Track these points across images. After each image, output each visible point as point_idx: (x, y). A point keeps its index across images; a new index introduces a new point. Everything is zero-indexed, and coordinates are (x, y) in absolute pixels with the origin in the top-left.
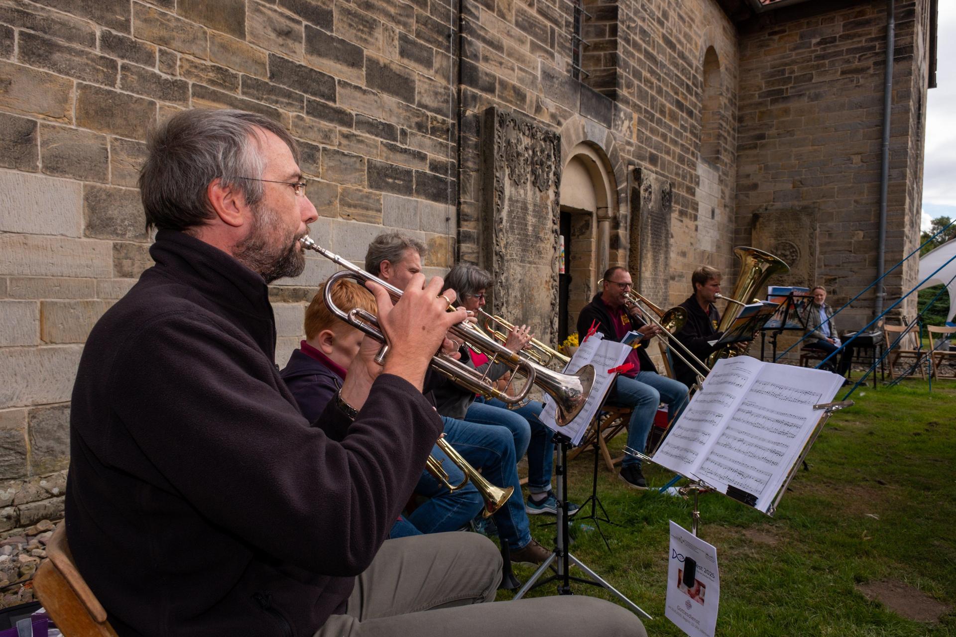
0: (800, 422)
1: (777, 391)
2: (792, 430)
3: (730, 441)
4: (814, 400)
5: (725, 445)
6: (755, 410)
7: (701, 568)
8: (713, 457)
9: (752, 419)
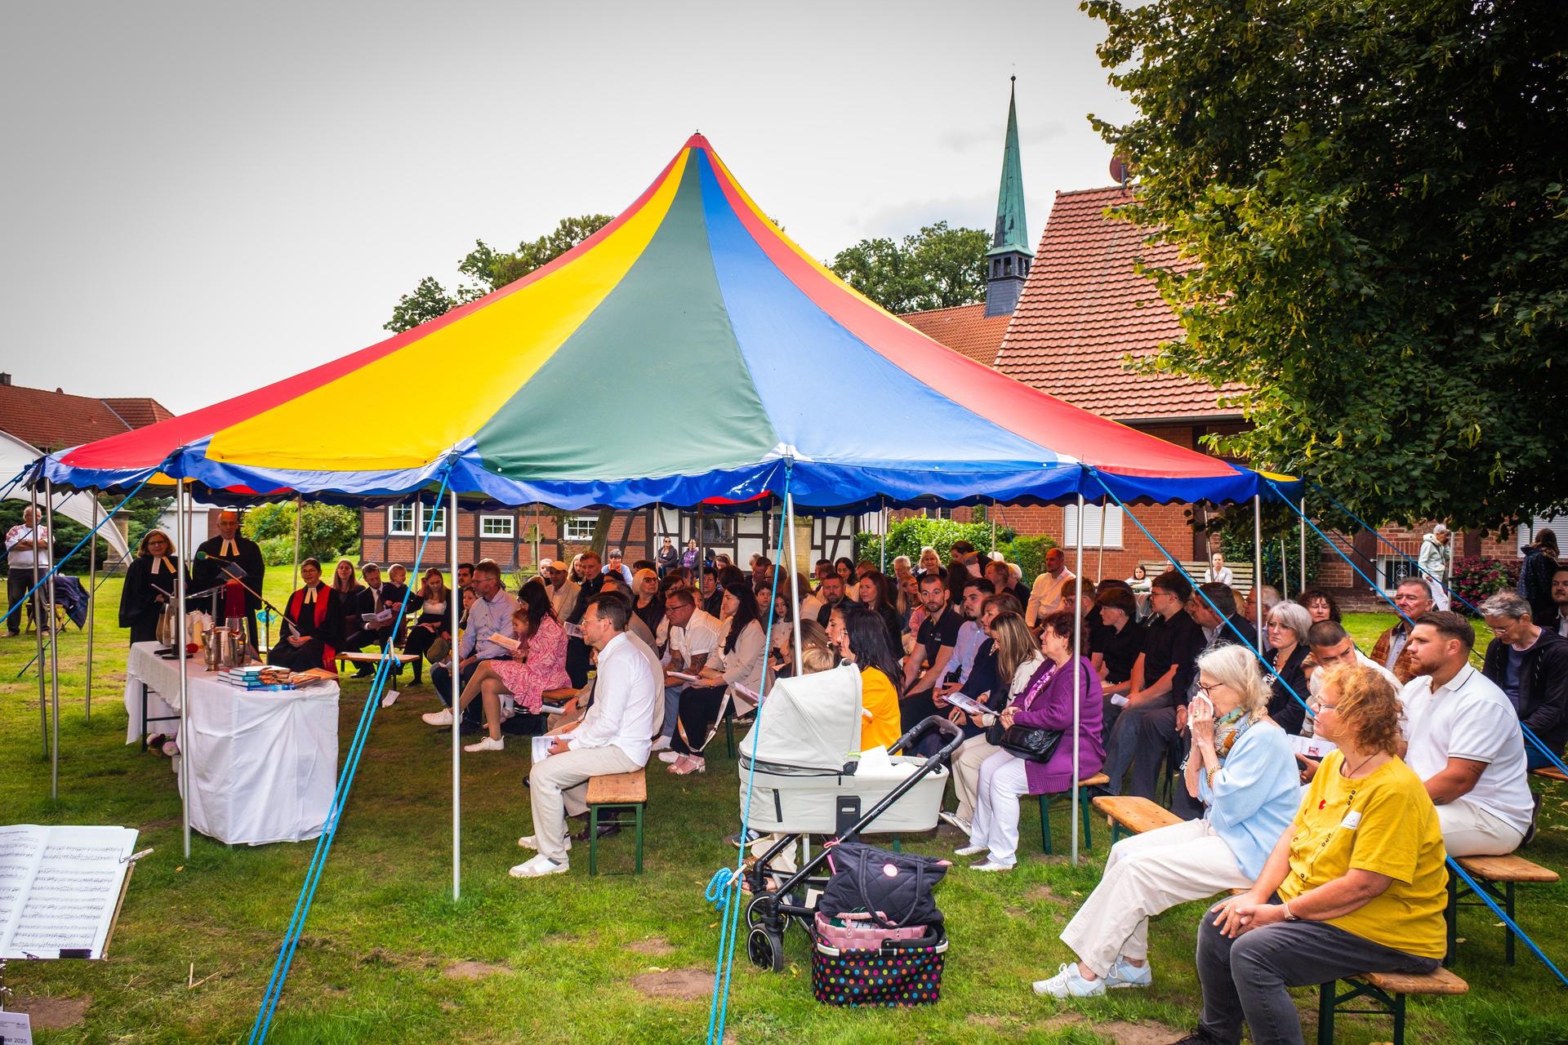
0: (109, 877)
1: (76, 853)
2: (104, 885)
3: (38, 910)
4: (117, 854)
5: (35, 916)
6: (56, 876)
7: (10, 1040)
8: (21, 931)
9: (55, 884)
